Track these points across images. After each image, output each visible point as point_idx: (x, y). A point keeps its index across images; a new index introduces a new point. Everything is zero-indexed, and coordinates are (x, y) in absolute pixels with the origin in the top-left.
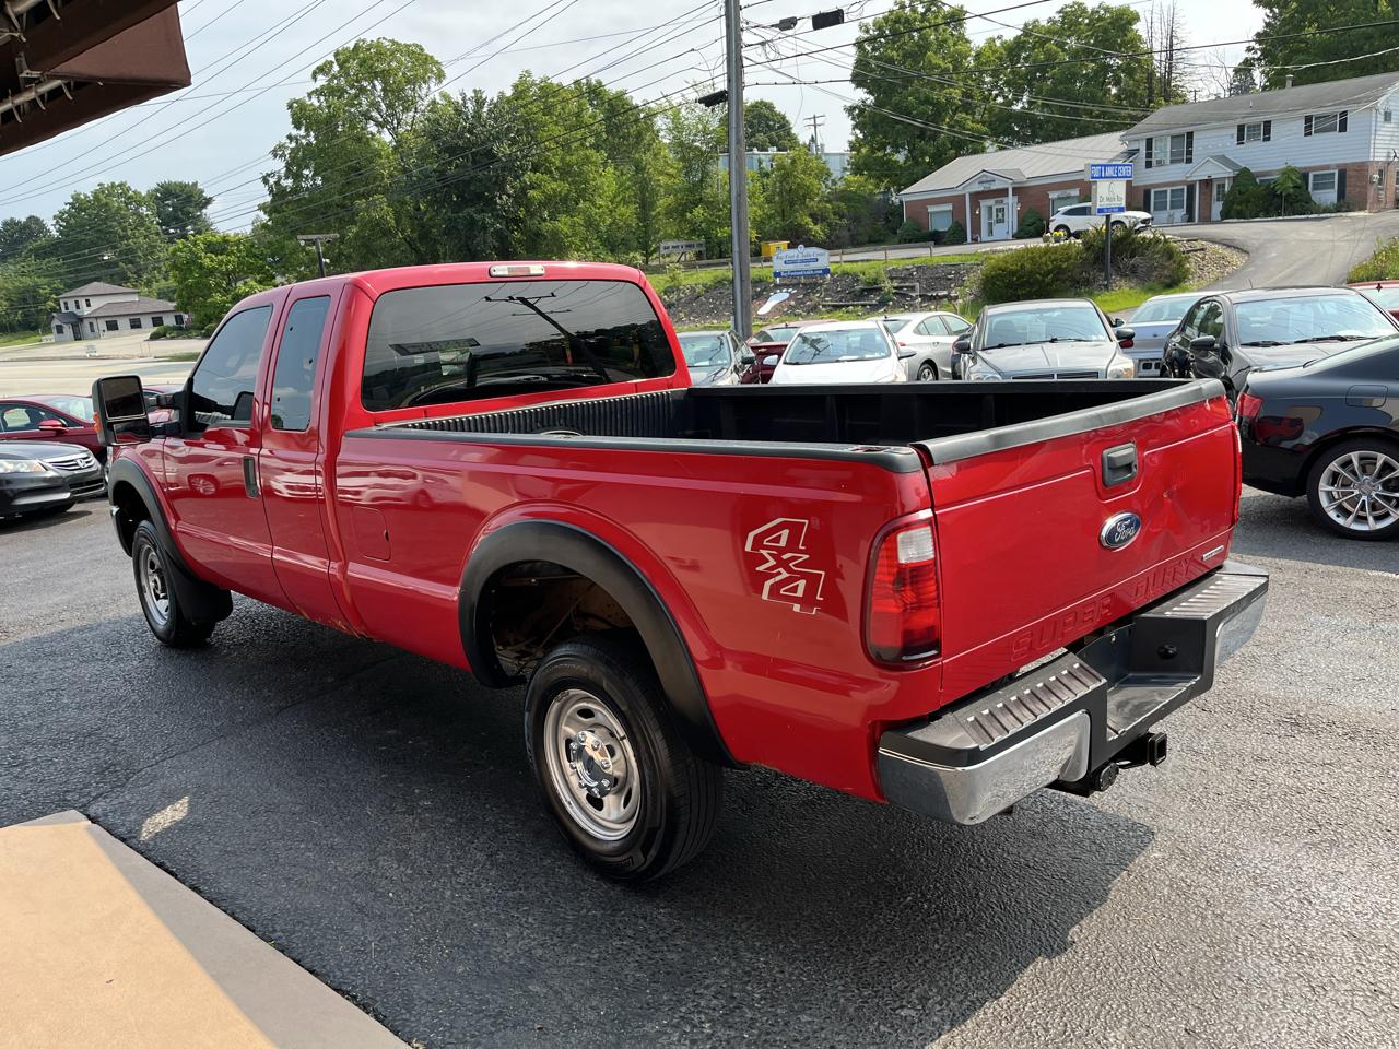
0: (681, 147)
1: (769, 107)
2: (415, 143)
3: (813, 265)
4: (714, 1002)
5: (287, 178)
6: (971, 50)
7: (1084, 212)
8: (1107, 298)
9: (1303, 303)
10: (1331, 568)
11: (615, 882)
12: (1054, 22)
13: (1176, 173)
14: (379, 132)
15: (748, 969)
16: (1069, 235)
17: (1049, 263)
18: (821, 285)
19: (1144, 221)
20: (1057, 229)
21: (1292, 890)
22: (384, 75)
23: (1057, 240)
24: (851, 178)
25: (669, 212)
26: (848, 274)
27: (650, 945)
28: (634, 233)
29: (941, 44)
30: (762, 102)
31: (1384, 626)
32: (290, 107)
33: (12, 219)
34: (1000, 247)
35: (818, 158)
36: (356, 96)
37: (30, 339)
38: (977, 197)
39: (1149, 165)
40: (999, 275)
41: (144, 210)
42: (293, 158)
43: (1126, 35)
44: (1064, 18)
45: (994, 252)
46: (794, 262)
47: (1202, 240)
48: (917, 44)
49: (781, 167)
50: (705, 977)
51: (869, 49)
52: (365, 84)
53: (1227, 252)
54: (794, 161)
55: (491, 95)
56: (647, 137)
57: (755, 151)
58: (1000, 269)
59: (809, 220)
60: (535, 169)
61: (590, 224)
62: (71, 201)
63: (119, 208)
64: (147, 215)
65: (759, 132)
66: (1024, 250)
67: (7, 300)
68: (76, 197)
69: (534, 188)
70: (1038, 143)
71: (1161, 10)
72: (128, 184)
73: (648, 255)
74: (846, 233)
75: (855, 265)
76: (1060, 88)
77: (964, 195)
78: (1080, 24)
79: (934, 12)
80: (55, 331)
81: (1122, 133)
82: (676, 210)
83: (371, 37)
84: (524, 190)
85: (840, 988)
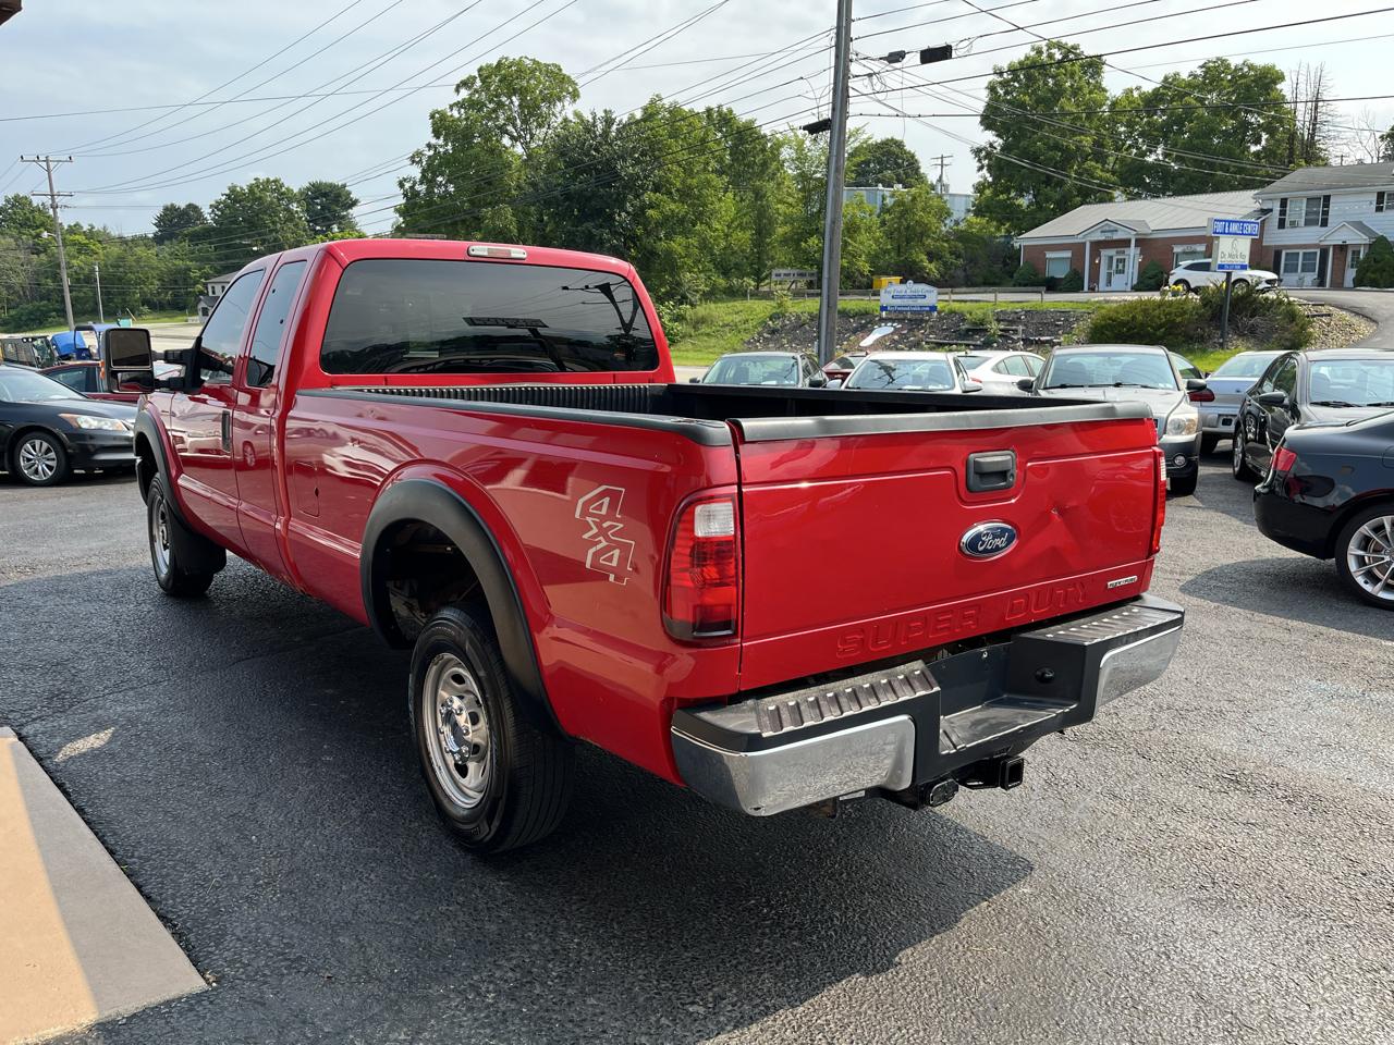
0: (804, 177)
1: (900, 145)
2: (544, 159)
3: (920, 302)
4: (510, 974)
5: (421, 183)
6: (1108, 99)
7: (1205, 267)
8: (1219, 356)
9: (1383, 366)
10: (1344, 634)
11: (467, 851)
12: (1196, 76)
13: (1311, 236)
14: (513, 146)
15: (558, 947)
16: (1189, 289)
17: (1162, 317)
18: (927, 321)
19: (1268, 282)
20: (1176, 283)
21: (1153, 943)
22: (522, 92)
23: (1175, 294)
24: (974, 220)
25: (785, 241)
26: (956, 313)
27: (474, 913)
28: (747, 259)
29: (1076, 92)
30: (892, 139)
31: (1375, 696)
32: (432, 117)
33: (172, 205)
34: (1114, 297)
35: (941, 197)
36: (494, 111)
37: (175, 319)
38: (1097, 246)
39: (1282, 224)
40: (1109, 324)
41: (294, 207)
42: (429, 165)
43: (1269, 94)
44: (1206, 73)
45: (1107, 302)
46: (902, 297)
47: (1330, 305)
48: (1051, 90)
49: (900, 203)
50: (512, 950)
51: (1001, 92)
52: (504, 99)
53: (1356, 320)
54: (914, 199)
55: (621, 116)
56: (773, 167)
57: (880, 186)
58: (1110, 319)
59: (924, 257)
60: (657, 189)
61: (704, 246)
62: (228, 192)
63: (272, 203)
64: (297, 212)
65: (887, 169)
66: (1137, 302)
67: (159, 280)
68: (233, 189)
69: (653, 208)
70: (1169, 196)
71: (1308, 72)
72: (282, 181)
73: (759, 280)
74: (960, 273)
75: (963, 304)
76: (1195, 142)
77: (1084, 244)
78: (1222, 80)
79: (1072, 60)
80: (200, 313)
81: (1256, 191)
82: (792, 239)
83: (514, 56)
84: (643, 209)
85: (641, 977)
